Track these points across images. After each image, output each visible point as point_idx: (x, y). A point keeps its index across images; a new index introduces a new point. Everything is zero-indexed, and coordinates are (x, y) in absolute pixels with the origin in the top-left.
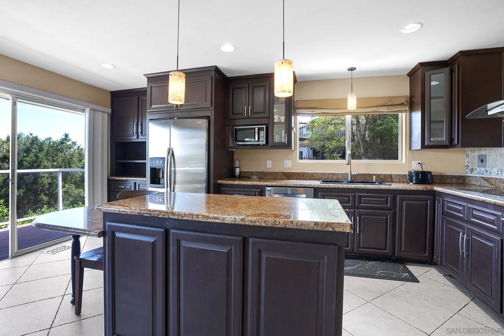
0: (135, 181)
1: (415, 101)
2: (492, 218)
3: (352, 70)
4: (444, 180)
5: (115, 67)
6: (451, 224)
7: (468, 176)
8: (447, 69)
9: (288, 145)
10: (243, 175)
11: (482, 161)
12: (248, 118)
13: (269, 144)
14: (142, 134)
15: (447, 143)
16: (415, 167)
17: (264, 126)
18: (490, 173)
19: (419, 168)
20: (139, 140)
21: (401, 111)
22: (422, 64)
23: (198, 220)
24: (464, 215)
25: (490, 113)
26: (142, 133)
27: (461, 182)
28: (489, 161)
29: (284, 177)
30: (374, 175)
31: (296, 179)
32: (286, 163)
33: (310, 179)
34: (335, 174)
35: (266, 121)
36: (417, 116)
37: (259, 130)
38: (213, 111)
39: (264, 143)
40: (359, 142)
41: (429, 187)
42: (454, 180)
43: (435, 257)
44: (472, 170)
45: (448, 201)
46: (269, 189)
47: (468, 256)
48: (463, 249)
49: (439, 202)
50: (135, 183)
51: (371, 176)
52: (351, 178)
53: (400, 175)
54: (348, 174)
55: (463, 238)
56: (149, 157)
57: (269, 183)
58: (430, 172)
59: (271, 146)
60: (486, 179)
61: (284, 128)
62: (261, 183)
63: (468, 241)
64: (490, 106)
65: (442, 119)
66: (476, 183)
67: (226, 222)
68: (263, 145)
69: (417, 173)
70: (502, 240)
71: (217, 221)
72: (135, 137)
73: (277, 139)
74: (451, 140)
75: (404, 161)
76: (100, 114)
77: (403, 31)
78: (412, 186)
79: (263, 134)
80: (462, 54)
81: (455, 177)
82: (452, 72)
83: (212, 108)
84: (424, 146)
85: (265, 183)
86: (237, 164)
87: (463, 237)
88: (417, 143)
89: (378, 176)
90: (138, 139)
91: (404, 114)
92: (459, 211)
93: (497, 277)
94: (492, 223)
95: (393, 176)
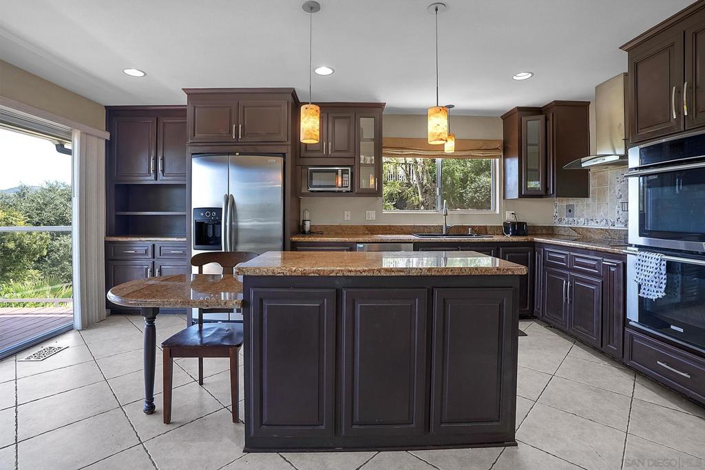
0: (154, 243)
1: (510, 146)
2: (594, 263)
3: (449, 108)
4: (536, 231)
5: (145, 74)
6: (553, 274)
7: (557, 227)
8: (542, 117)
9: (377, 193)
10: (313, 230)
11: (570, 211)
12: (327, 156)
13: (355, 191)
14: (163, 173)
15: (543, 193)
16: (509, 217)
17: (349, 168)
18: (578, 222)
19: (512, 219)
20: (158, 182)
21: (495, 157)
22: (520, 109)
23: (379, 274)
24: (567, 264)
25: (583, 165)
26: (163, 171)
27: (551, 231)
28: (577, 210)
29: (367, 232)
30: (469, 227)
31: (382, 234)
32: (369, 213)
33: (399, 233)
34: (426, 227)
35: (351, 162)
36: (513, 164)
37: (343, 172)
38: (290, 147)
39: (349, 189)
40: (416, 187)
41: (529, 238)
42: (544, 232)
43: (536, 309)
44: (560, 220)
45: (549, 251)
46: (361, 246)
47: (571, 302)
48: (566, 298)
49: (539, 253)
50: (154, 245)
51: (466, 228)
52: (446, 231)
53: (494, 226)
54: (442, 226)
55: (566, 286)
56: (193, 207)
57: (361, 239)
58: (526, 223)
59: (357, 193)
60: (574, 229)
61: (373, 171)
62: (351, 239)
63: (571, 287)
64: (583, 159)
65: (537, 167)
66: (565, 234)
67: (411, 274)
68: (347, 192)
69: (513, 224)
70: (602, 282)
71: (402, 274)
72: (153, 177)
73: (363, 185)
74: (547, 189)
75: (498, 212)
76: (95, 140)
77: (515, 78)
78: (509, 238)
79: (348, 177)
80: (557, 104)
81: (545, 227)
82: (546, 120)
83: (289, 143)
84: (521, 196)
85: (356, 239)
86: (307, 216)
87: (566, 284)
88: (513, 192)
89: (473, 227)
90: (156, 180)
91: (497, 160)
92: (562, 260)
93: (599, 315)
94: (594, 268)
95: (488, 228)
